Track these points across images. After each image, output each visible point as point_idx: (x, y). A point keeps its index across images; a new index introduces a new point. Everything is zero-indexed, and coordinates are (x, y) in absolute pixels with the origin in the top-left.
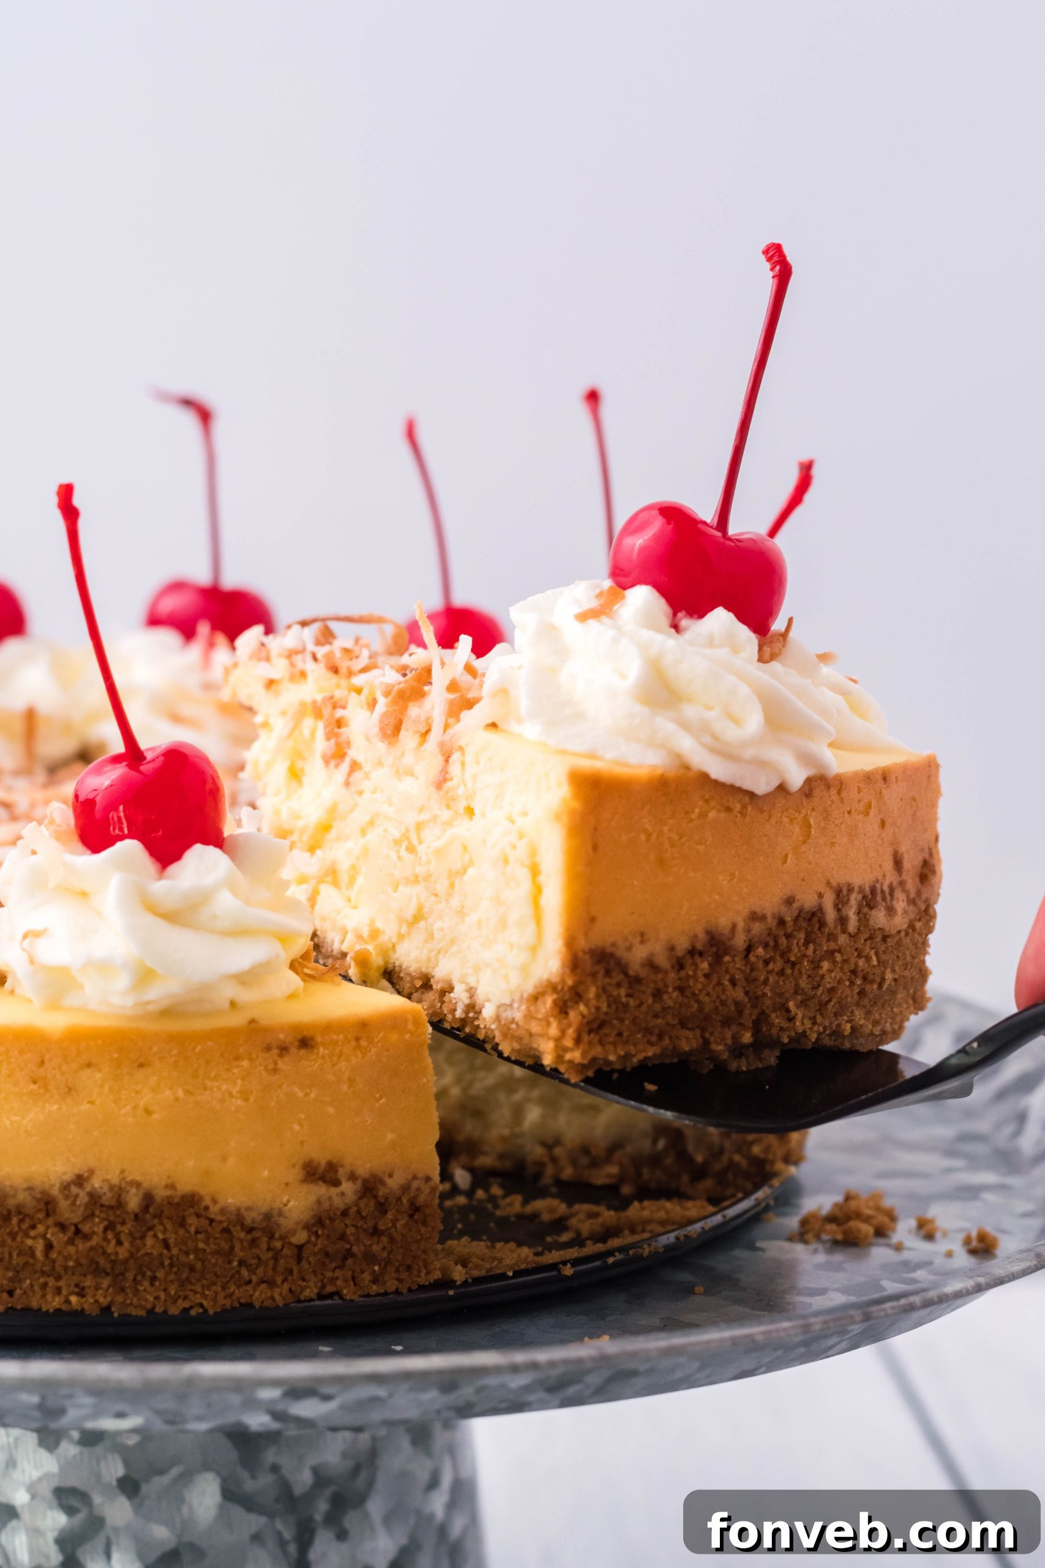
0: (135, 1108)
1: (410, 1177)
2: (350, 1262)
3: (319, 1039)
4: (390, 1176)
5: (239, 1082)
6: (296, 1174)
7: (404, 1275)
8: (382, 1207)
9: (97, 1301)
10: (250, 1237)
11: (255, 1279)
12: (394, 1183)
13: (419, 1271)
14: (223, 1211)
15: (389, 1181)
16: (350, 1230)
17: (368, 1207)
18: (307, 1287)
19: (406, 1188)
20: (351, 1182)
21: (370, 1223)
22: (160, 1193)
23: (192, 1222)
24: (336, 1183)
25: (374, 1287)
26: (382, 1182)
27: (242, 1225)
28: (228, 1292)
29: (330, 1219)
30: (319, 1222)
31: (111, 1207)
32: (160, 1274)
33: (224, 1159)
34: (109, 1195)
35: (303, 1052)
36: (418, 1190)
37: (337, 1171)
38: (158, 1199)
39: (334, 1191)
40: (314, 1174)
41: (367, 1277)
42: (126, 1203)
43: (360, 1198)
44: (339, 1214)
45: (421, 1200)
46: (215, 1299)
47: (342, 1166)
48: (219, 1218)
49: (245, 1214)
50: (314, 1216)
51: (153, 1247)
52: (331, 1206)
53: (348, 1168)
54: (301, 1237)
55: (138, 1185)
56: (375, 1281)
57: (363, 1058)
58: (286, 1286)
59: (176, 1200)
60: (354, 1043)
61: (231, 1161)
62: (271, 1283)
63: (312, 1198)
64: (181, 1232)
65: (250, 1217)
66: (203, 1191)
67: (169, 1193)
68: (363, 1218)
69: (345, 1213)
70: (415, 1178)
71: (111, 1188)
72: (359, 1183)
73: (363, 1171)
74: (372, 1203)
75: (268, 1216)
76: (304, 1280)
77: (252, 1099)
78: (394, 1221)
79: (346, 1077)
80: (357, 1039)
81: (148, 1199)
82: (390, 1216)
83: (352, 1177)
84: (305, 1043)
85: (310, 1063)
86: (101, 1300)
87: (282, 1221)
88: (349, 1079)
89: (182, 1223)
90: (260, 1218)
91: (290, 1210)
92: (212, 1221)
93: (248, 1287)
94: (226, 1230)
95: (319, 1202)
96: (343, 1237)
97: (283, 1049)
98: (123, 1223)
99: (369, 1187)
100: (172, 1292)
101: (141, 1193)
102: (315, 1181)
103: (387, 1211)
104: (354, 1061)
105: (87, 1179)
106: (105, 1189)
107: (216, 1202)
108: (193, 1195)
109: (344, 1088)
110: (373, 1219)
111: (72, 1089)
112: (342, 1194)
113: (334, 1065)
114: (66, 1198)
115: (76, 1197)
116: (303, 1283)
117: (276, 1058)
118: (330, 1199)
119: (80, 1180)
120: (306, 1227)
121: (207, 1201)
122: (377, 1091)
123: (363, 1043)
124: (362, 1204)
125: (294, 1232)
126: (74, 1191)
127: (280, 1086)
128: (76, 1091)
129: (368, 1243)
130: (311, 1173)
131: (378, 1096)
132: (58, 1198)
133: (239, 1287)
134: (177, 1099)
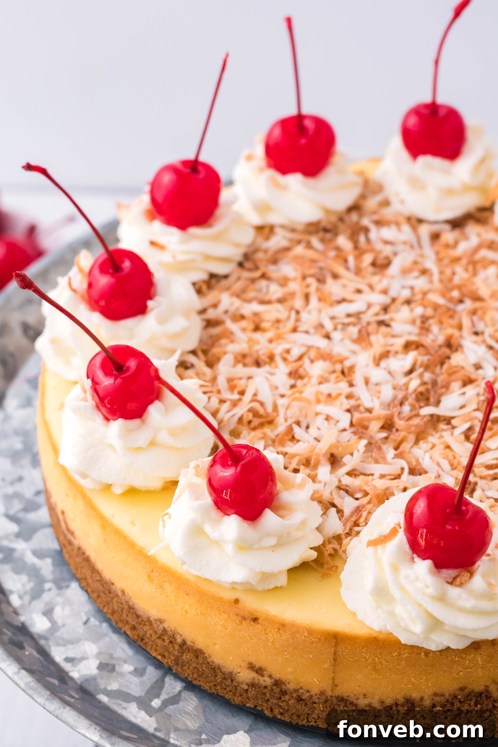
0: (182, 608)
1: (299, 687)
2: (269, 703)
3: (260, 621)
4: (289, 683)
5: (223, 621)
6: (245, 665)
7: (295, 718)
8: (284, 693)
9: (168, 662)
10: (224, 676)
11: (228, 689)
12: (291, 687)
13: (304, 719)
14: (212, 662)
15: (288, 685)
16: (268, 694)
17: (277, 690)
18: (248, 703)
19: (296, 691)
20: (269, 678)
21: (277, 695)
22: (189, 643)
23: (201, 660)
24: (262, 675)
25: (280, 716)
26: (284, 684)
27: (220, 671)
28: (216, 688)
29: (259, 687)
30: (253, 685)
31: (170, 637)
32: (191, 668)
33: (215, 644)
34: (170, 632)
35: (252, 623)
36: (302, 693)
37: (263, 672)
39: (261, 678)
41: (277, 711)
42: (176, 639)
43: (274, 685)
44: (262, 687)
45: (304, 697)
46: (210, 688)
47: (266, 671)
48: (211, 663)
49: (222, 668)
50: (251, 682)
51: (186, 658)
52: (259, 682)
53: (269, 673)
54: (246, 687)
55: (181, 635)
56: (281, 714)
57: (280, 637)
58: (240, 698)
59: (195, 648)
60: (277, 630)
61: (217, 647)
62: (234, 694)
63: (251, 676)
64: (197, 660)
65: (223, 670)
66: (205, 651)
67: (192, 645)
68: (274, 692)
69: (266, 687)
70: (301, 688)
71: (171, 630)
72: (273, 680)
73: (277, 676)
74: (279, 689)
75: (231, 673)
76: (249, 699)
77: (228, 630)
78: (289, 700)
79: (271, 640)
80: (279, 629)
81: (184, 643)
82: (287, 697)
83: (270, 676)
84: (255, 620)
85: (258, 627)
86: (170, 663)
87: (236, 677)
88: (272, 642)
89: (197, 657)
90: (228, 672)
91: (241, 675)
92: (208, 663)
93: (224, 691)
94: (214, 669)
95: (253, 679)
96: (265, 694)
97: (244, 618)
98: (175, 644)
99: (277, 683)
100: (195, 677)
101: (182, 639)
102: (253, 671)
103: (286, 694)
104: (275, 636)
105: (163, 622)
106: (169, 629)
107: (210, 657)
108: (201, 650)
109: (270, 644)
110: (279, 695)
111: (162, 587)
112: (265, 681)
113: (266, 634)
114: (156, 624)
115: (159, 626)
116: (248, 701)
117: (240, 620)
118: (259, 680)
119: (161, 621)
120: (247, 684)
121: (207, 655)
122: (286, 651)
123: (281, 631)
124: (274, 687)
125: (242, 684)
126: (159, 623)
127: (241, 631)
128: (163, 589)
129: (277, 701)
130: (251, 667)
131: (286, 653)
132: (153, 622)
133: (221, 689)
134: (198, 614)
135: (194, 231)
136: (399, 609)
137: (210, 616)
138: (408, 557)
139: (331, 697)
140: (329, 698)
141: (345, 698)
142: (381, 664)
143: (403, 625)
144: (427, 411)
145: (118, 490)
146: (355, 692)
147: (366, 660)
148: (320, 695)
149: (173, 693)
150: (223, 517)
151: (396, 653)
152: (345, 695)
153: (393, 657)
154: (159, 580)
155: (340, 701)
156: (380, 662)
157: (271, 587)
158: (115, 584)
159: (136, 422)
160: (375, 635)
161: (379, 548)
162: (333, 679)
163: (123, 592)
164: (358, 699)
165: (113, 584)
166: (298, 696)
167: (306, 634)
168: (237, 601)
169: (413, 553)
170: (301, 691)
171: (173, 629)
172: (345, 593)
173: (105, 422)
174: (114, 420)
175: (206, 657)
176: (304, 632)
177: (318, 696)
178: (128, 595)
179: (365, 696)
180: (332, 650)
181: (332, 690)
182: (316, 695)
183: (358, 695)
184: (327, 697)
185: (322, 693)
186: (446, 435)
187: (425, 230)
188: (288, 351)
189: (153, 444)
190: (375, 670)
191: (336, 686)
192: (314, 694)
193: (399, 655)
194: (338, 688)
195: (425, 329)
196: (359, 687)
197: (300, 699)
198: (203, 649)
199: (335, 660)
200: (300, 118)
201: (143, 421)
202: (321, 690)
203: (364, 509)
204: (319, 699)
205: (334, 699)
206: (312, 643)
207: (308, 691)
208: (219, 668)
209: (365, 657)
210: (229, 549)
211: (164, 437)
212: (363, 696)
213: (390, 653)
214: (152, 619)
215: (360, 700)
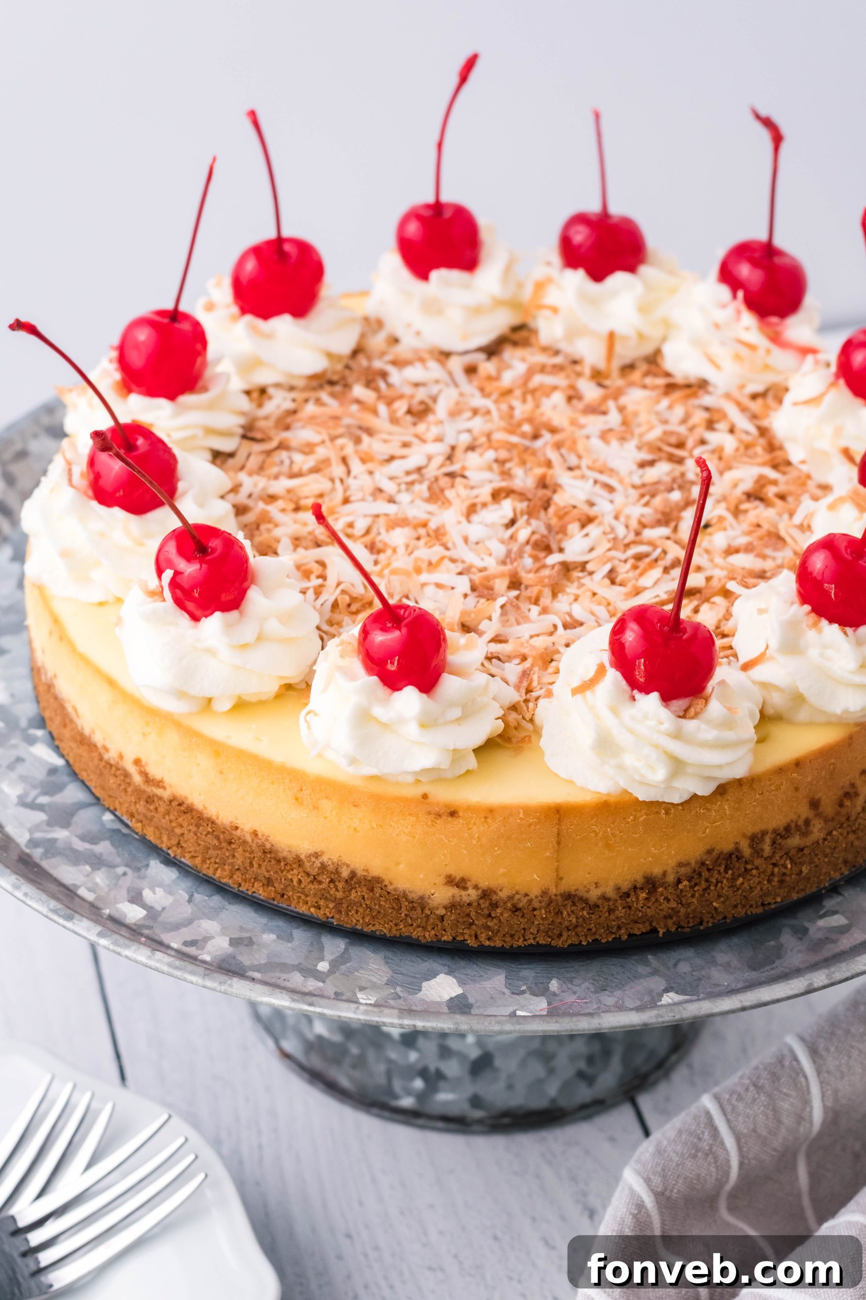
0: (349, 827)
1: (514, 893)
2: (474, 927)
3: (461, 814)
4: (500, 890)
5: (410, 827)
6: (441, 880)
7: (508, 939)
8: (494, 905)
9: (325, 914)
10: (411, 905)
11: (415, 924)
12: (503, 895)
13: (519, 938)
14: (395, 890)
15: (500, 894)
16: (473, 914)
17: (485, 904)
18: (445, 935)
19: (511, 898)
20: (474, 890)
21: (486, 912)
22: (360, 873)
23: (378, 891)
24: (465, 888)
25: (488, 942)
26: (495, 893)
27: (406, 899)
28: (398, 927)
29: (461, 906)
30: (452, 906)
31: (332, 872)
32: (361, 910)
33: (398, 864)
34: (332, 866)
35: (450, 819)
36: (518, 900)
37: (466, 883)
38: (359, 875)
39: (463, 893)
40: (451, 882)
41: (484, 936)
42: (341, 873)
43: (481, 898)
44: (465, 905)
45: (520, 905)
46: (390, 931)
47: (470, 881)
48: (393, 892)
49: (409, 894)
50: (450, 903)
51: (355, 897)
52: (461, 900)
53: (474, 883)
54: (442, 912)
55: (348, 866)
56: (489, 939)
57: (488, 828)
58: (433, 932)
59: (369, 878)
60: (483, 820)
61: (402, 866)
62: (425, 928)
63: (450, 894)
64: (371, 894)
65: (410, 896)
66: (384, 877)
67: (365, 874)
68: (481, 909)
69: (469, 904)
70: (517, 893)
71: (333, 864)
72: (480, 891)
73: (484, 884)
74: (488, 902)
75: (422, 898)
76: (445, 930)
77: (417, 837)
78: (502, 914)
79: (476, 836)
80: (486, 818)
81: (353, 874)
82: (499, 911)
83: (476, 887)
84: (453, 814)
85: (457, 823)
86: (328, 914)
87: (430, 901)
88: (478, 837)
89: (372, 890)
90: (417, 897)
91: (435, 897)
92: (388, 893)
93: (410, 928)
94: (398, 899)
95: (453, 896)
96: (468, 915)
97: (439, 815)
98: (339, 881)
99: (486, 894)
100: (367, 921)
101: (349, 870)
102: (452, 885)
103: (497, 908)
104: (482, 829)
105: (320, 855)
106: (330, 863)
107: (391, 884)
108: (379, 878)
109: (474, 842)
110: (488, 910)
111: (316, 808)
112: (469, 895)
113: (469, 829)
114: (309, 862)
115: (314, 862)
116: (444, 933)
117: (433, 819)
118: (461, 896)
119: (317, 855)
120: (445, 908)
121: (386, 883)
122: (496, 846)
123: (489, 820)
124: (481, 901)
125: (438, 908)
126: (313, 859)
127: (434, 834)
128: (318, 809)
129: (485, 921)
130: (451, 881)
131: (496, 849)
132: (305, 860)
133: (405, 926)
134: (373, 828)
135: (186, 399)
136: (629, 760)
137: (391, 825)
138: (627, 696)
139: (556, 895)
140: (553, 897)
141: (573, 893)
142: (614, 835)
143: (637, 777)
144: (554, 559)
145: (224, 705)
146: (585, 883)
147: (597, 834)
148: (542, 897)
149: (338, 952)
150: (391, 694)
151: (631, 817)
152: (572, 889)
153: (628, 823)
154: (311, 799)
155: (566, 900)
156: (612, 834)
157: (463, 771)
158: (241, 826)
159: (234, 614)
160: (605, 798)
161: (588, 693)
162: (557, 870)
163: (255, 834)
164: (588, 891)
165: (237, 828)
166: (514, 906)
167: (521, 816)
168: (425, 796)
169: (632, 690)
170: (517, 897)
171: (335, 860)
172: (551, 761)
173: (192, 623)
174: (206, 616)
175: (386, 886)
176: (519, 813)
177: (540, 898)
178: (263, 836)
179: (597, 885)
180: (555, 830)
181: (556, 886)
182: (536, 897)
183: (588, 886)
184: (550, 897)
185: (544, 893)
186: (586, 581)
187: (456, 365)
188: (351, 525)
189: (260, 638)
190: (608, 846)
191: (561, 879)
192: (534, 898)
193: (634, 820)
194: (564, 882)
195: (506, 474)
196: (589, 873)
197: (516, 909)
198: (380, 875)
199: (559, 843)
200: (279, 242)
201: (241, 613)
202: (543, 889)
203: (532, 672)
204: (540, 902)
205: (559, 897)
206: (530, 825)
207: (526, 895)
208: (405, 895)
209: (594, 831)
210: (412, 730)
211: (273, 626)
212: (594, 886)
213: (624, 819)
214: (303, 857)
215: (591, 892)
